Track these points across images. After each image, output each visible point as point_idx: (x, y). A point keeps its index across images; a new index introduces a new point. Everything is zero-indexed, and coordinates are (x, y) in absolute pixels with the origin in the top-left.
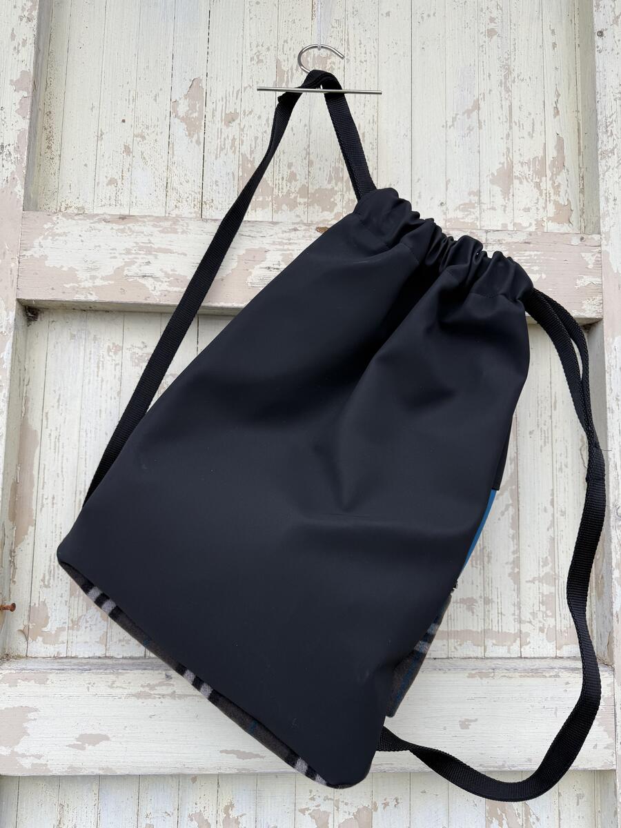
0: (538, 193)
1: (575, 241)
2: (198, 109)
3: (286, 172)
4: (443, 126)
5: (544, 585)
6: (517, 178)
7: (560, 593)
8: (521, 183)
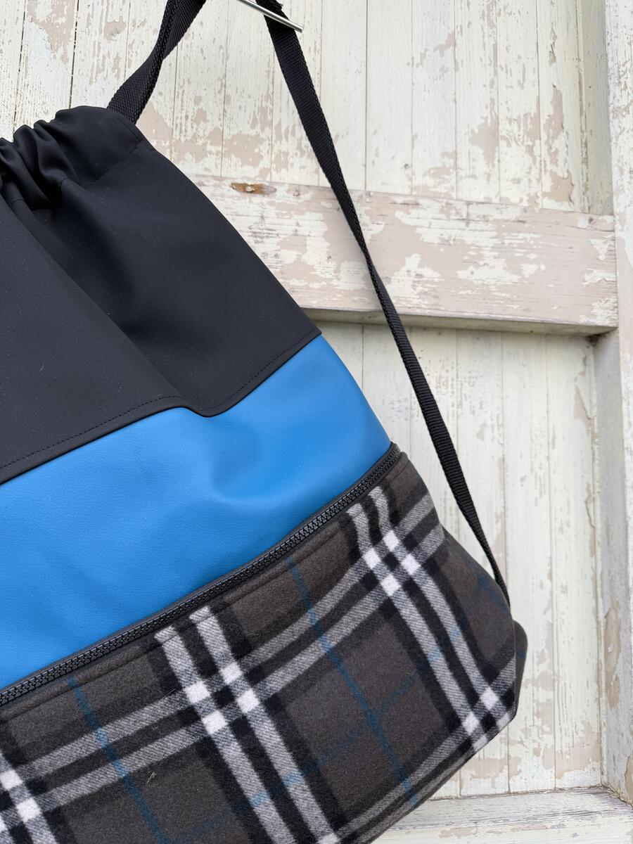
0: (531, 161)
1: (583, 222)
2: (65, 13)
3: (191, 109)
4: (408, 64)
5: (540, 689)
6: (504, 138)
7: (560, 699)
8: (509, 145)
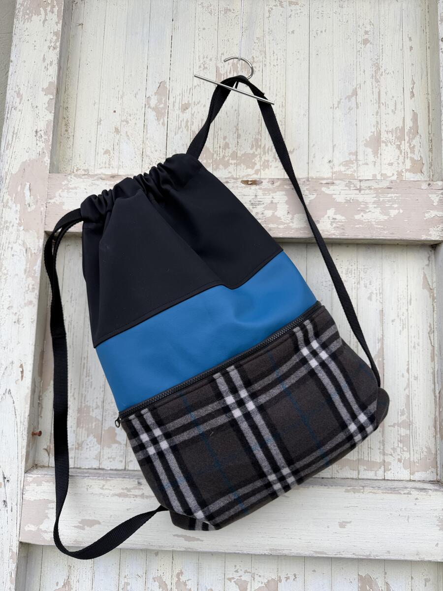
0: (399, 152)
1: (424, 186)
2: (163, 102)
3: (222, 143)
4: (331, 108)
5: (402, 428)
6: (384, 142)
7: (413, 435)
8: (387, 145)
